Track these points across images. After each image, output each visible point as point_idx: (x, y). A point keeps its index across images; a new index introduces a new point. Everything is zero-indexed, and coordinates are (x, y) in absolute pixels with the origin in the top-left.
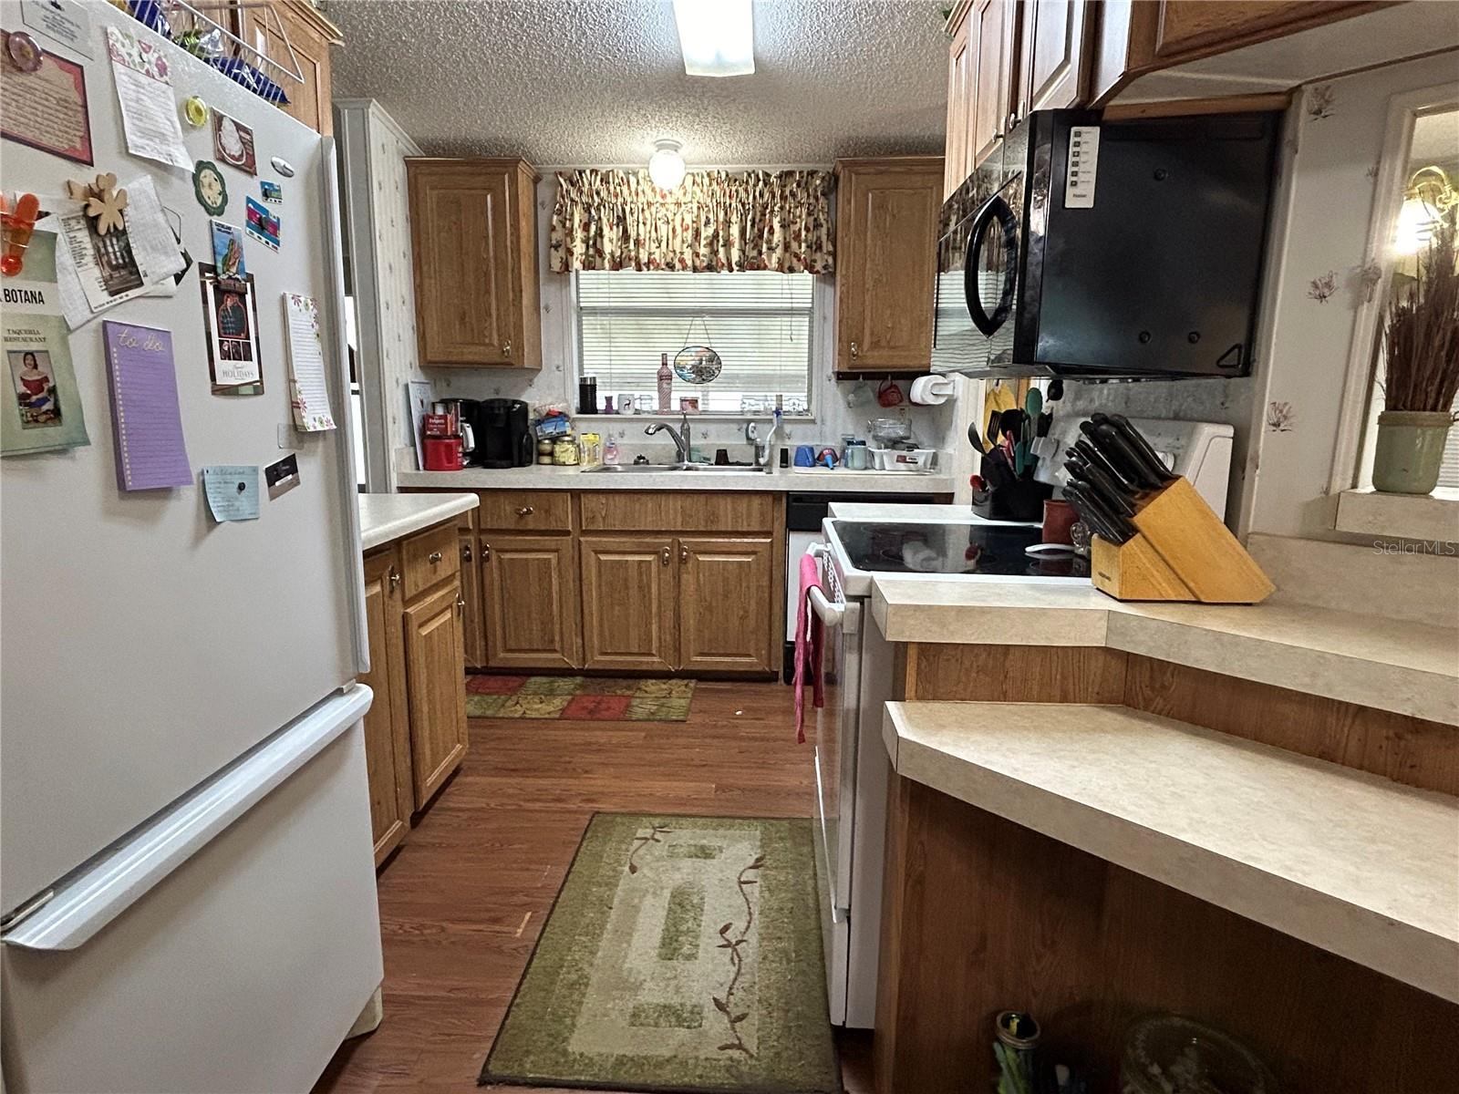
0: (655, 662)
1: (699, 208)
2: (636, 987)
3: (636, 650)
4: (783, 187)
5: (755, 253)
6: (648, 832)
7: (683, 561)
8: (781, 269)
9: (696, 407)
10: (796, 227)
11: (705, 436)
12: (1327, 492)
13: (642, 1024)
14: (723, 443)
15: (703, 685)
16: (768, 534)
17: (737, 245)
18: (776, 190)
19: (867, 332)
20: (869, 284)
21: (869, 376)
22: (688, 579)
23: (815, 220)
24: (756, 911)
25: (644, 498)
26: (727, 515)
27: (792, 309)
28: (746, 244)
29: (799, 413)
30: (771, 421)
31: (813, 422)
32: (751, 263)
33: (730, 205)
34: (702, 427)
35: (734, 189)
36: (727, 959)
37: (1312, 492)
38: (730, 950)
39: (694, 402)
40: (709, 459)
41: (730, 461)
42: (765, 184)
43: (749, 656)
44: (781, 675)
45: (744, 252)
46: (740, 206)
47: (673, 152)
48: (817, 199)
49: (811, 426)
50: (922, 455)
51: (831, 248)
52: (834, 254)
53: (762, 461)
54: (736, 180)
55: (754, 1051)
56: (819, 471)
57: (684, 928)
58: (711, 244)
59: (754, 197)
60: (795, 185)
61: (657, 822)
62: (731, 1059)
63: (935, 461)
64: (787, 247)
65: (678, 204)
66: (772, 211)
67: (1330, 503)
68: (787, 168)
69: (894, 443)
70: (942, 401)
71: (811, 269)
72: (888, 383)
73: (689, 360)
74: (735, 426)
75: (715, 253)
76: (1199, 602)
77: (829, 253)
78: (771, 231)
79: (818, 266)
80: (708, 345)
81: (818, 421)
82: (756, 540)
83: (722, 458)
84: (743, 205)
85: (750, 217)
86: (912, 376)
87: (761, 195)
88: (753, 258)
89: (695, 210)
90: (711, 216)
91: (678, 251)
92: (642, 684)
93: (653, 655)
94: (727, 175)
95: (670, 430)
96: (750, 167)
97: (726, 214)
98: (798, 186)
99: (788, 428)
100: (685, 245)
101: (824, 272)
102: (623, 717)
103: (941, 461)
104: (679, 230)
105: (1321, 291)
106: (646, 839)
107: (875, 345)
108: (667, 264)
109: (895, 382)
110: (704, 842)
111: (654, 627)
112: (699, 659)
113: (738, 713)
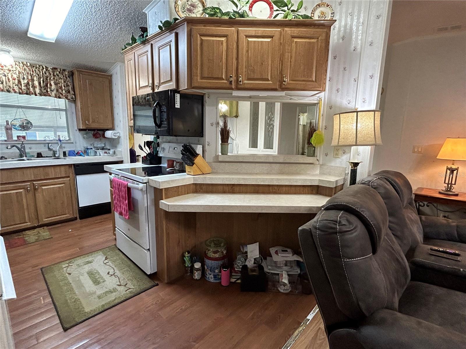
0: (28, 224)
1: (19, 73)
2: (95, 293)
3: (19, 223)
4: (53, 72)
5: (45, 91)
6: (67, 265)
7: (35, 189)
8: (56, 97)
9: (25, 139)
10: (60, 85)
11: (30, 148)
12: (216, 155)
13: (102, 298)
14: (39, 151)
15: (50, 227)
16: (68, 177)
17: (38, 87)
18: (51, 73)
19: (91, 118)
20: (90, 105)
21: (89, 130)
22: (39, 195)
23: (67, 84)
24: (113, 267)
25: (16, 171)
26: (52, 173)
27: (59, 109)
28: (41, 88)
29: (66, 141)
30: (57, 143)
31: (72, 143)
32: (44, 93)
33: (33, 74)
34: (29, 146)
35: (34, 69)
36: (114, 277)
37: (214, 155)
38: (113, 276)
39: (24, 137)
40: (34, 156)
41: (43, 156)
42: (47, 70)
43: (66, 214)
44: (78, 217)
45: (41, 90)
46: (37, 75)
47: (8, 53)
48: (67, 78)
49: (72, 144)
50: (111, 151)
51: (73, 93)
52: (75, 95)
53: (57, 155)
54: (33, 67)
55: (134, 288)
56: (78, 157)
57: (97, 277)
58: (26, 86)
59: (43, 74)
60: (58, 72)
61: (67, 262)
62: (129, 291)
63: (114, 153)
64: (57, 91)
65: (10, 71)
66: (50, 79)
67: (217, 157)
68: (54, 66)
69: (103, 149)
70: (117, 137)
71: (67, 98)
72: (96, 132)
73: (18, 123)
74: (42, 145)
75: (29, 89)
76: (203, 174)
77: (73, 94)
78: (51, 85)
79: (69, 98)
80: (26, 118)
81: (74, 143)
82: (64, 179)
83: (39, 155)
84: (38, 75)
85: (42, 79)
86: (104, 130)
87: (45, 73)
88: (45, 92)
89: (17, 73)
90: (25, 76)
91: (12, 86)
92: (24, 233)
93: (27, 222)
94: (30, 64)
95: (17, 147)
96: (40, 63)
97: (31, 77)
98: (59, 73)
99: (63, 145)
100: (14, 85)
101: (71, 99)
102: (25, 243)
103: (116, 152)
104: (11, 79)
105: (212, 125)
106: (68, 266)
107: (94, 122)
108: (7, 90)
109: (98, 132)
110: (87, 260)
111: (26, 214)
112: (47, 219)
113: (70, 230)
